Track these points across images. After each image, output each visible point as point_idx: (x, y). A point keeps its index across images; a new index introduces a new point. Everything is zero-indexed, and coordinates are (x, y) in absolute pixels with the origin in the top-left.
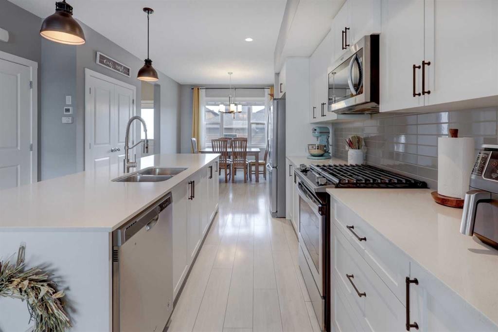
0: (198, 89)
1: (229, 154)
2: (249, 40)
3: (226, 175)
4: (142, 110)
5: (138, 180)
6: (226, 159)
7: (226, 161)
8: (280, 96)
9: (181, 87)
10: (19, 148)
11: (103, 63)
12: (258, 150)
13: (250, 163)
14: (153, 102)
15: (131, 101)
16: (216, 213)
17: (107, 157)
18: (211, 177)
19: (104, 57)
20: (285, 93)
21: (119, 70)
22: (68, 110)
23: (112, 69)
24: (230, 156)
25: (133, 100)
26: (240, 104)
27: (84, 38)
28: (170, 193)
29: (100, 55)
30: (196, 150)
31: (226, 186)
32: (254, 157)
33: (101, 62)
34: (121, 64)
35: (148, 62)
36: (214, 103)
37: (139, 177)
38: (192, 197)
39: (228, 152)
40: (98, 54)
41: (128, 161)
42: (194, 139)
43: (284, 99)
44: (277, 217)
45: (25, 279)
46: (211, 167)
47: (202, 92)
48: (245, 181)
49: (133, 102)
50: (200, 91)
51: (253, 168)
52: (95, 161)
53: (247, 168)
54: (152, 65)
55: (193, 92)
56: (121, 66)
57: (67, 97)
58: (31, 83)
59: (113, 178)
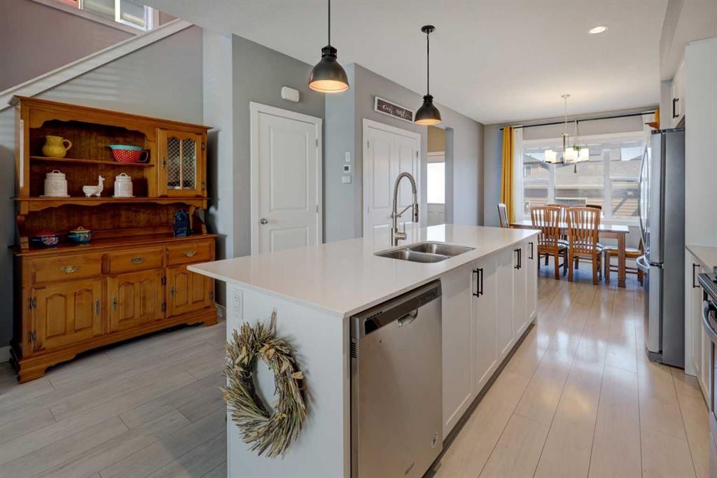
0: (511, 128)
1: (562, 231)
2: (599, 30)
3: (557, 267)
4: (429, 165)
5: (407, 257)
6: (556, 240)
7: (556, 243)
8: (674, 123)
9: (482, 128)
10: (308, 209)
11: (383, 110)
12: (625, 228)
13: (606, 251)
14: (443, 153)
15: (415, 155)
16: (532, 326)
17: (386, 224)
18: (518, 267)
19: (383, 102)
20: (684, 118)
21: (399, 116)
22: (347, 168)
23: (392, 115)
24: (566, 236)
25: (417, 153)
26: (586, 147)
27: (348, 84)
28: (437, 281)
29: (379, 100)
30: (506, 222)
31: (556, 284)
32: (616, 241)
33: (379, 108)
34: (400, 106)
35: (428, 99)
36: (537, 148)
37: (407, 253)
38: (479, 293)
39: (560, 229)
40: (377, 98)
41: (396, 230)
42: (502, 205)
43: (681, 129)
44: (661, 363)
45: (272, 347)
46: (519, 251)
47: (518, 133)
48: (596, 281)
49: (417, 155)
50: (514, 131)
51: (614, 261)
52: (373, 228)
53: (599, 259)
54: (433, 103)
55: (502, 134)
56: (402, 110)
57: (347, 153)
58: (317, 141)
59: (376, 251)
